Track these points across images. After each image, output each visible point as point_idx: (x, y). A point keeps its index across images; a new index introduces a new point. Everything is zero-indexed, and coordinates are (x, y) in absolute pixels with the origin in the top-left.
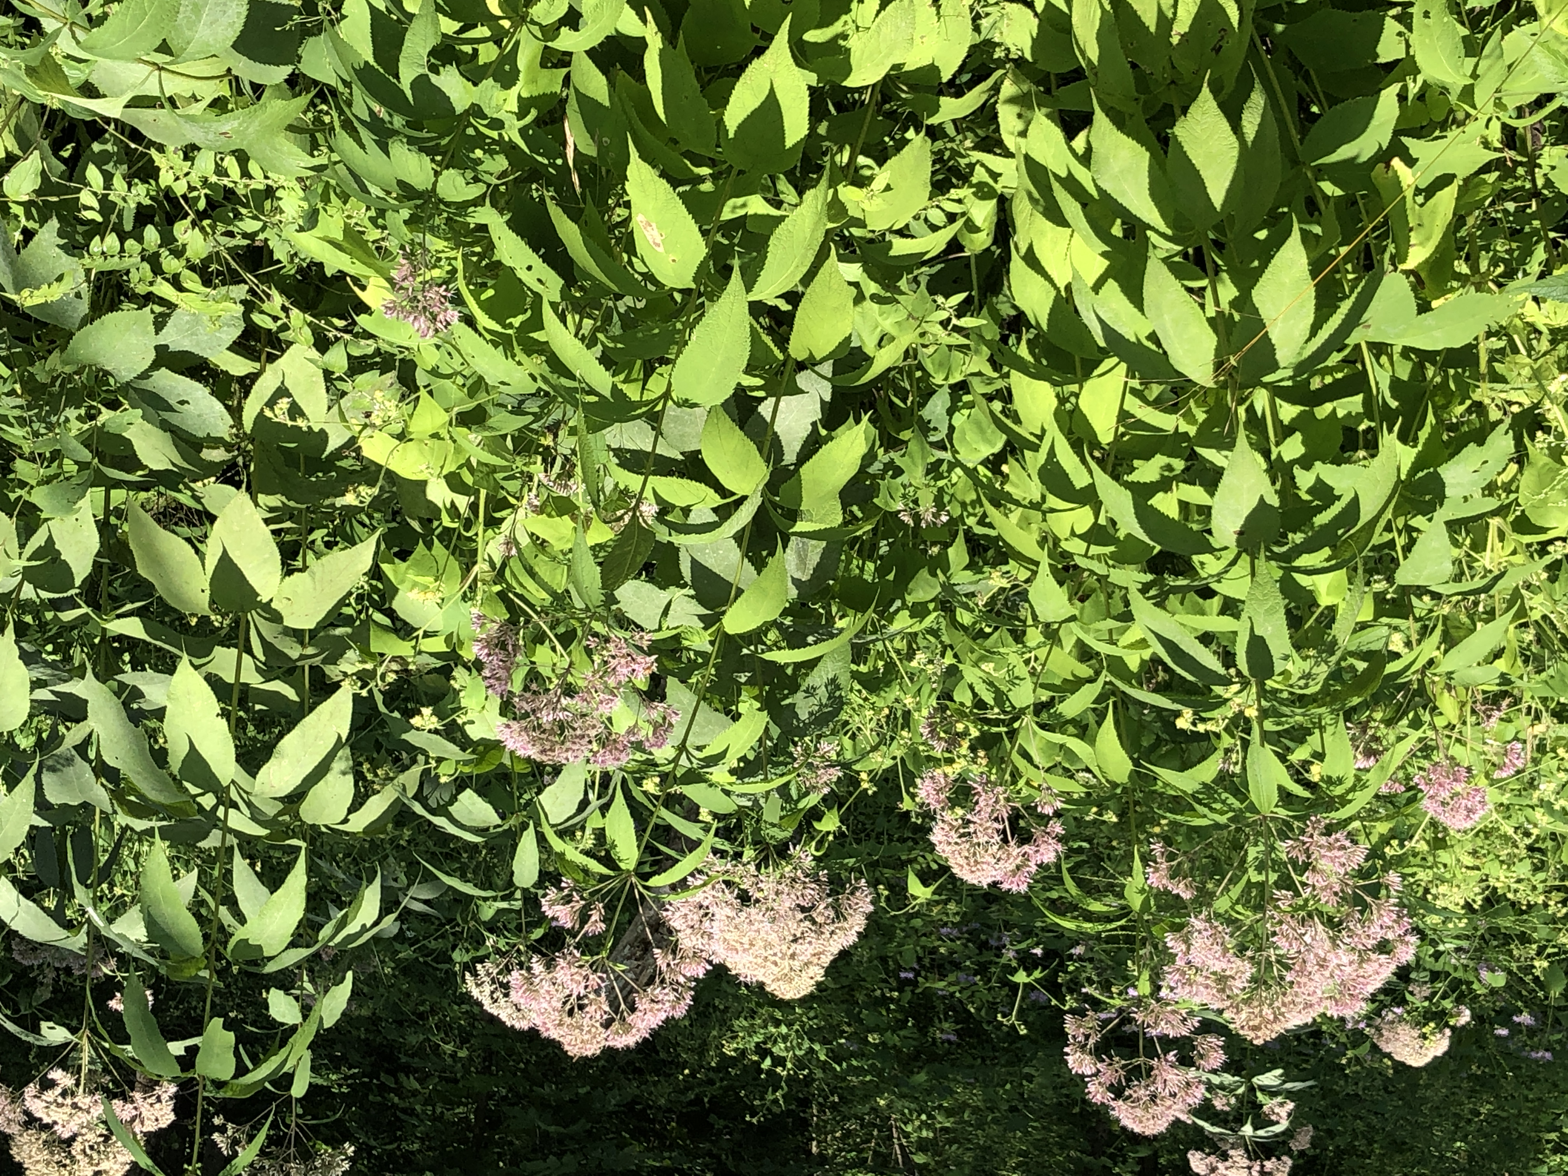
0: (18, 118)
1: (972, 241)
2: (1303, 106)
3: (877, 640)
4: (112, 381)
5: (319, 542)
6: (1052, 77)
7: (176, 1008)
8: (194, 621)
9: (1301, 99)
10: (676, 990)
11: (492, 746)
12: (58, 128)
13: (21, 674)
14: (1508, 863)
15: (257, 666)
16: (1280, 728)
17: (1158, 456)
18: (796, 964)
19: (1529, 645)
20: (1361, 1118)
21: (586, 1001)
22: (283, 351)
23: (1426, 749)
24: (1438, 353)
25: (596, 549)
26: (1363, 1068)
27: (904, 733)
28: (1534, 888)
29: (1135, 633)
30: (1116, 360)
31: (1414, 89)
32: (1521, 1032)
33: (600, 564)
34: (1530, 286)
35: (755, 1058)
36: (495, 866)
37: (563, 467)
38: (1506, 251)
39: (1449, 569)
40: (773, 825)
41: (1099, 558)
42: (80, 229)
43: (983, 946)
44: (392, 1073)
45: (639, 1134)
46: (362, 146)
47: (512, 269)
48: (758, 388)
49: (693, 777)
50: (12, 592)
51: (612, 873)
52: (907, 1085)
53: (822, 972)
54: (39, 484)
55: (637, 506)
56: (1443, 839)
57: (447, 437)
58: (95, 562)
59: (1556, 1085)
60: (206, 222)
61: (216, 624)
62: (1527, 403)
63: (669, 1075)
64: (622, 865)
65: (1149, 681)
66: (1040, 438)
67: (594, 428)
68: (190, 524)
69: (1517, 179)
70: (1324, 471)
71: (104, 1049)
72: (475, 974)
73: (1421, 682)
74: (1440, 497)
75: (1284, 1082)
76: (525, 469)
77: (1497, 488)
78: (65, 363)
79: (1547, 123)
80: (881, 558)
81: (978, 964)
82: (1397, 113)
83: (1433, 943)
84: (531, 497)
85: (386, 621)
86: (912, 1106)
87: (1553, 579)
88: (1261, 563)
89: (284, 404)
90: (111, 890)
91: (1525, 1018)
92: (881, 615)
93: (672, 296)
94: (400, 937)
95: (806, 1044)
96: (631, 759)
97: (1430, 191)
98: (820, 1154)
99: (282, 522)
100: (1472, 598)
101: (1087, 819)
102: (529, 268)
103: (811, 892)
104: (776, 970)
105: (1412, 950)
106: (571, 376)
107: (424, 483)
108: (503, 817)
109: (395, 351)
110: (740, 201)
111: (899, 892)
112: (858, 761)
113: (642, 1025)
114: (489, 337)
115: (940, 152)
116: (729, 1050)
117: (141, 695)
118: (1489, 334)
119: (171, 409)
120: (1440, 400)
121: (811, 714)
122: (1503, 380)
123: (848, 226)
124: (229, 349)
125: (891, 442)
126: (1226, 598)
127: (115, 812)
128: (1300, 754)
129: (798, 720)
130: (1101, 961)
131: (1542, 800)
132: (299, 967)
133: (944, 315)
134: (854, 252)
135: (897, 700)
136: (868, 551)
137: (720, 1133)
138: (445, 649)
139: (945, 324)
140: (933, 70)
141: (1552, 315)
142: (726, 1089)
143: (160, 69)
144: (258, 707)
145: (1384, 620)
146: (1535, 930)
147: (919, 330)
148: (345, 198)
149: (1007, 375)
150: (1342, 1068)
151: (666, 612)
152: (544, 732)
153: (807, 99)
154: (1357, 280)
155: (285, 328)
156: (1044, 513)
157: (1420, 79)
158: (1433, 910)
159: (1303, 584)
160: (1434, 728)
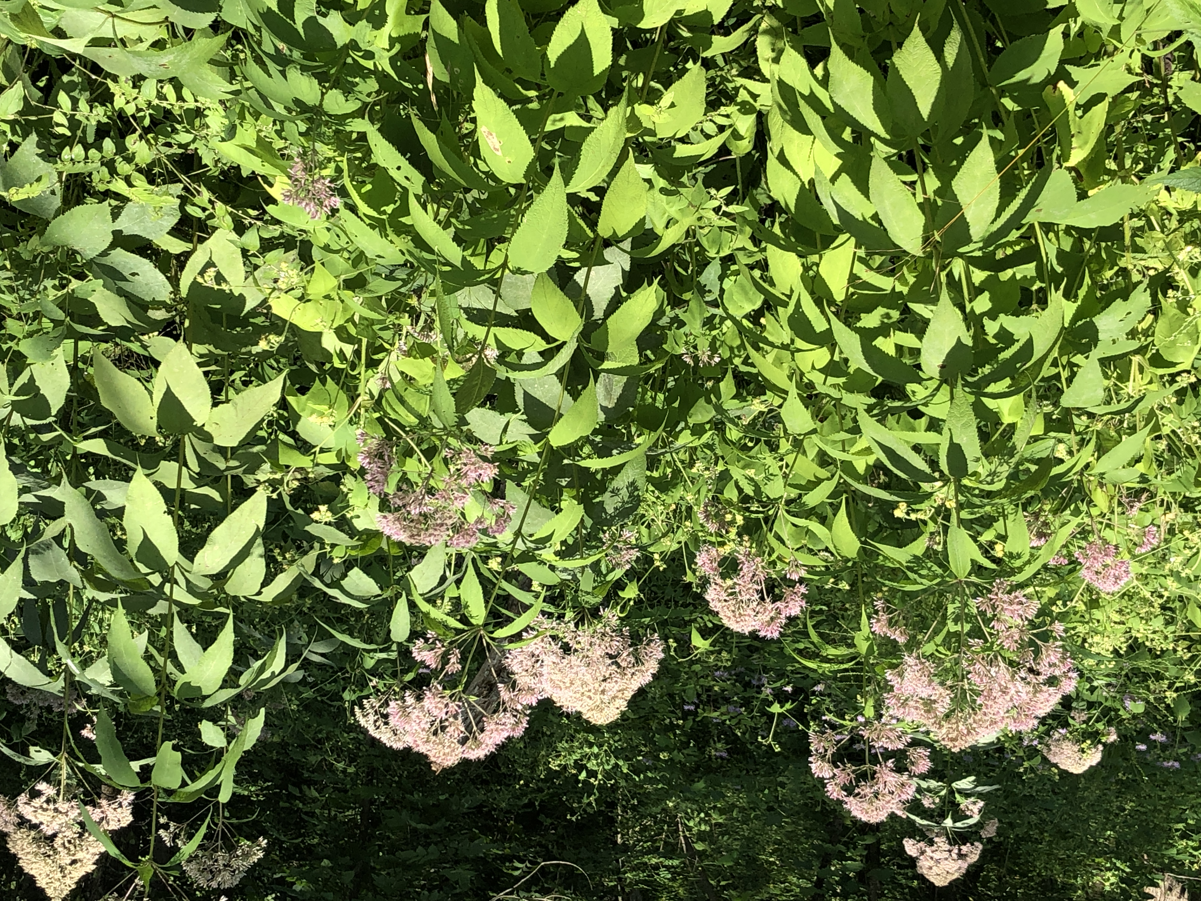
0: (5, 56)
1: (737, 147)
2: (990, 42)
3: (666, 452)
4: (79, 258)
5: (238, 381)
6: (798, 21)
7: (132, 737)
8: (143, 442)
9: (989, 36)
10: (515, 716)
11: (372, 535)
12: (35, 64)
13: (13, 482)
14: (1147, 620)
15: (190, 475)
16: (973, 517)
17: (880, 308)
18: (606, 698)
19: (1162, 453)
20: (1034, 814)
21: (447, 724)
22: (210, 235)
23: (1084, 533)
24: (1092, 230)
25: (451, 382)
26: (1036, 775)
27: (688, 523)
28: (1166, 638)
29: (862, 443)
30: (848, 235)
31: (1074, 28)
32: (1156, 747)
33: (454, 395)
34: (1163, 178)
35: (574, 772)
36: (375, 627)
37: (426, 321)
38: (1145, 152)
39: (1101, 395)
40: (588, 593)
41: (834, 386)
42: (53, 141)
43: (747, 685)
44: (297, 785)
45: (486, 830)
46: (270, 76)
47: (385, 169)
48: (575, 260)
49: (527, 557)
50: (4, 420)
51: (466, 628)
52: (689, 791)
53: (625, 703)
54: (24, 337)
55: (483, 349)
56: (1097, 601)
57: (337, 298)
58: (67, 396)
59: (1182, 788)
60: (150, 136)
61: (160, 444)
62: (1161, 268)
63: (509, 785)
64: (473, 621)
65: (872, 482)
66: (789, 297)
67: (450, 291)
68: (139, 368)
69: (1153, 97)
70: (1007, 321)
71: (78, 767)
72: (362, 707)
73: (1080, 481)
74: (1094, 340)
75: (976, 786)
76: (397, 322)
77: (1138, 333)
78: (44, 245)
79: (1176, 54)
80: (669, 390)
81: (742, 698)
82: (1062, 47)
83: (1089, 680)
84: (402, 344)
85: (291, 441)
86: (694, 807)
87: (1180, 402)
88: (959, 390)
89: (211, 272)
90: (81, 646)
91: (1158, 737)
92: (669, 433)
93: (507, 189)
94: (303, 682)
95: (613, 761)
96: (478, 542)
97: (1087, 107)
98: (624, 843)
99: (209, 366)
100: (1118, 417)
101: (827, 587)
102: (399, 168)
103: (617, 644)
104: (591, 702)
105: (1074, 683)
106: (431, 251)
107: (320, 334)
108: (381, 588)
109: (296, 234)
110: (558, 116)
111: (685, 645)
112: (652, 545)
113: (490, 742)
114: (368, 221)
115: (713, 79)
116: (554, 765)
117: (103, 498)
118: (1132, 216)
119: (125, 279)
120: (1094, 266)
121: (616, 509)
122: (1142, 251)
123: (642, 135)
124: (168, 233)
125: (676, 302)
126: (932, 418)
127: (85, 588)
128: (988, 536)
129: (606, 513)
130: (837, 696)
131: (1171, 571)
132: (225, 706)
133: (716, 204)
134: (647, 156)
135: (682, 498)
136: (659, 385)
137: (547, 829)
138: (336, 462)
139: (717, 210)
140: (707, 14)
141: (1180, 201)
142: (552, 796)
143: (114, 16)
144: (193, 506)
145: (1052, 434)
146: (1167, 670)
147: (697, 215)
148: (257, 116)
149: (764, 250)
150: (1020, 775)
151: (505, 430)
152: (412, 521)
153: (611, 38)
154: (1031, 175)
155: (211, 216)
156: (793, 354)
157: (1079, 20)
158: (1089, 655)
159: (991, 407)
160: (1090, 516)
